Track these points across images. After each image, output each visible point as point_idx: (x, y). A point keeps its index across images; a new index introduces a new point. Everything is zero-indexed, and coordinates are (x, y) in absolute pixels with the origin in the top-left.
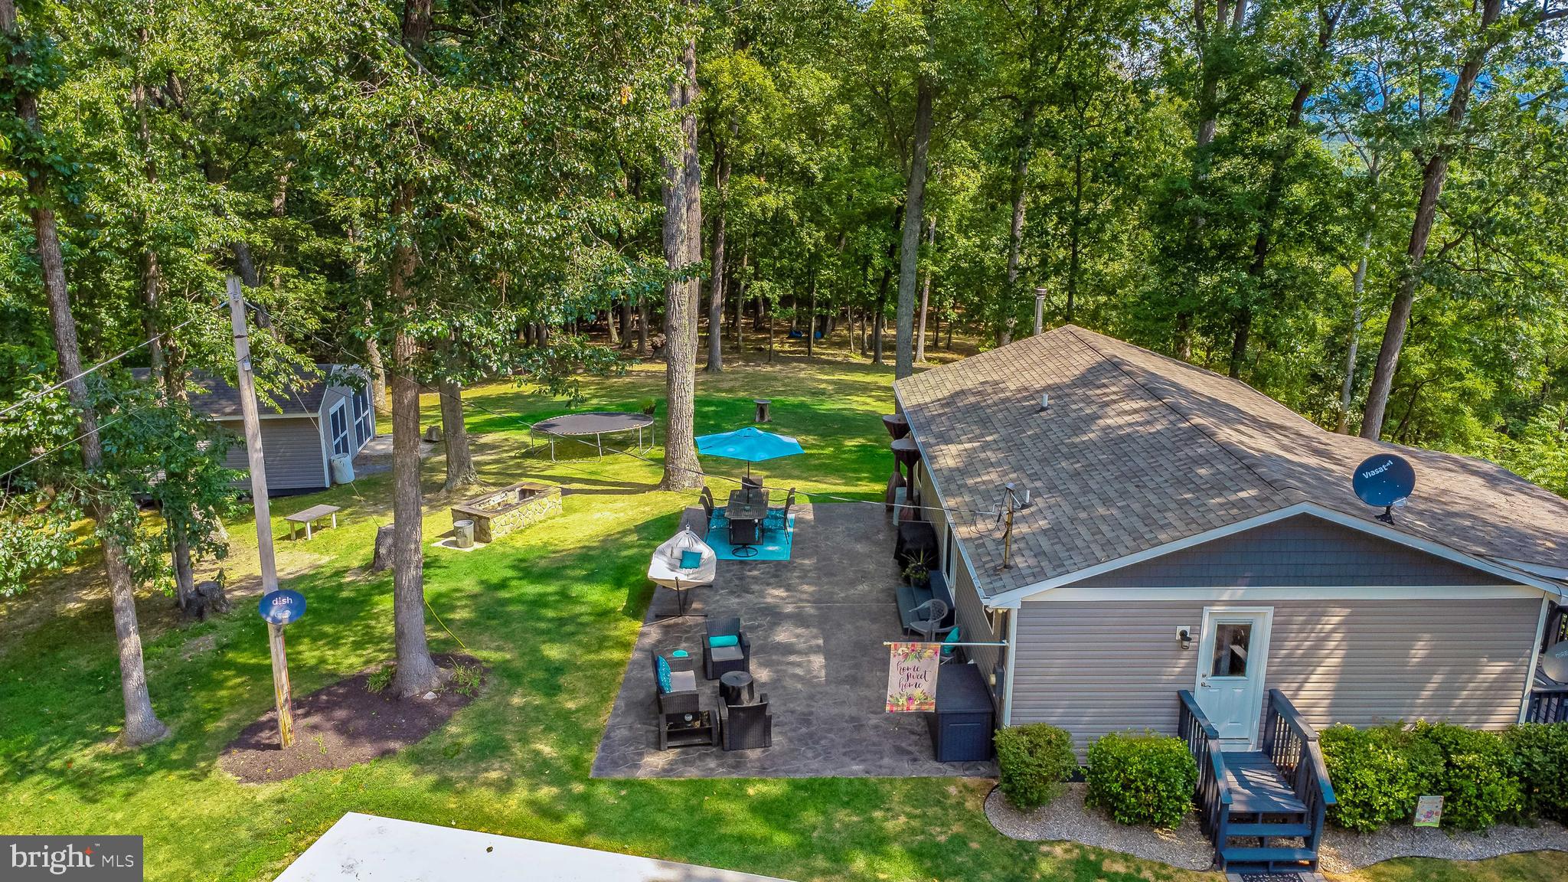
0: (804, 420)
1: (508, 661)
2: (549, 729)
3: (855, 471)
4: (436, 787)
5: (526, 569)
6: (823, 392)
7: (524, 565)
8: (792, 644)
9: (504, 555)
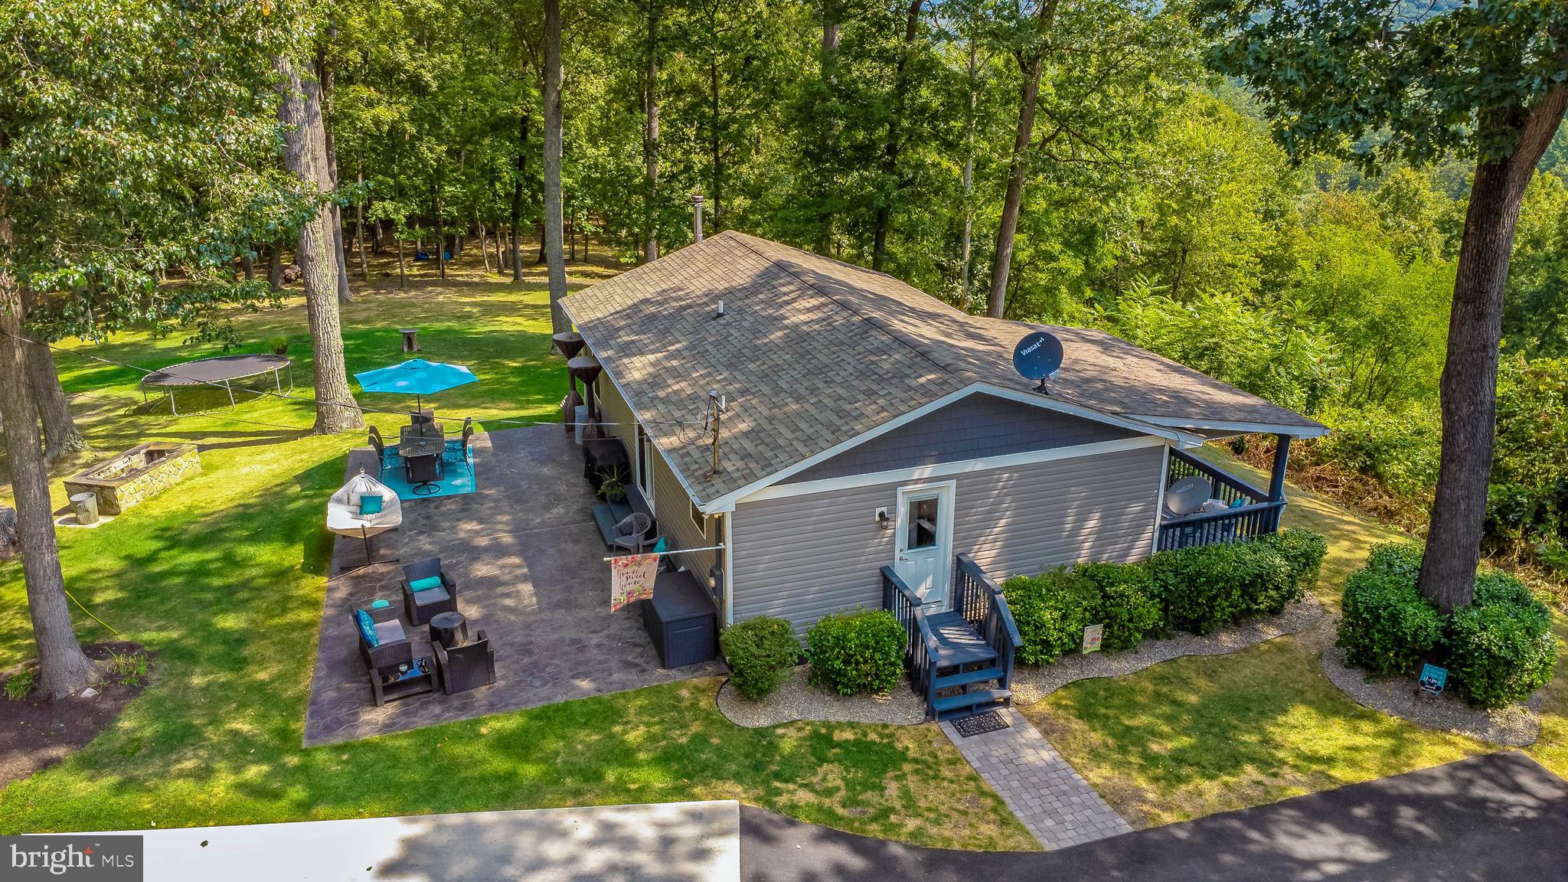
0: (455, 346)
1: (176, 640)
2: (243, 705)
3: (522, 393)
4: (120, 788)
5: (172, 537)
6: (469, 316)
7: (169, 533)
8: (496, 577)
9: (141, 527)
